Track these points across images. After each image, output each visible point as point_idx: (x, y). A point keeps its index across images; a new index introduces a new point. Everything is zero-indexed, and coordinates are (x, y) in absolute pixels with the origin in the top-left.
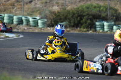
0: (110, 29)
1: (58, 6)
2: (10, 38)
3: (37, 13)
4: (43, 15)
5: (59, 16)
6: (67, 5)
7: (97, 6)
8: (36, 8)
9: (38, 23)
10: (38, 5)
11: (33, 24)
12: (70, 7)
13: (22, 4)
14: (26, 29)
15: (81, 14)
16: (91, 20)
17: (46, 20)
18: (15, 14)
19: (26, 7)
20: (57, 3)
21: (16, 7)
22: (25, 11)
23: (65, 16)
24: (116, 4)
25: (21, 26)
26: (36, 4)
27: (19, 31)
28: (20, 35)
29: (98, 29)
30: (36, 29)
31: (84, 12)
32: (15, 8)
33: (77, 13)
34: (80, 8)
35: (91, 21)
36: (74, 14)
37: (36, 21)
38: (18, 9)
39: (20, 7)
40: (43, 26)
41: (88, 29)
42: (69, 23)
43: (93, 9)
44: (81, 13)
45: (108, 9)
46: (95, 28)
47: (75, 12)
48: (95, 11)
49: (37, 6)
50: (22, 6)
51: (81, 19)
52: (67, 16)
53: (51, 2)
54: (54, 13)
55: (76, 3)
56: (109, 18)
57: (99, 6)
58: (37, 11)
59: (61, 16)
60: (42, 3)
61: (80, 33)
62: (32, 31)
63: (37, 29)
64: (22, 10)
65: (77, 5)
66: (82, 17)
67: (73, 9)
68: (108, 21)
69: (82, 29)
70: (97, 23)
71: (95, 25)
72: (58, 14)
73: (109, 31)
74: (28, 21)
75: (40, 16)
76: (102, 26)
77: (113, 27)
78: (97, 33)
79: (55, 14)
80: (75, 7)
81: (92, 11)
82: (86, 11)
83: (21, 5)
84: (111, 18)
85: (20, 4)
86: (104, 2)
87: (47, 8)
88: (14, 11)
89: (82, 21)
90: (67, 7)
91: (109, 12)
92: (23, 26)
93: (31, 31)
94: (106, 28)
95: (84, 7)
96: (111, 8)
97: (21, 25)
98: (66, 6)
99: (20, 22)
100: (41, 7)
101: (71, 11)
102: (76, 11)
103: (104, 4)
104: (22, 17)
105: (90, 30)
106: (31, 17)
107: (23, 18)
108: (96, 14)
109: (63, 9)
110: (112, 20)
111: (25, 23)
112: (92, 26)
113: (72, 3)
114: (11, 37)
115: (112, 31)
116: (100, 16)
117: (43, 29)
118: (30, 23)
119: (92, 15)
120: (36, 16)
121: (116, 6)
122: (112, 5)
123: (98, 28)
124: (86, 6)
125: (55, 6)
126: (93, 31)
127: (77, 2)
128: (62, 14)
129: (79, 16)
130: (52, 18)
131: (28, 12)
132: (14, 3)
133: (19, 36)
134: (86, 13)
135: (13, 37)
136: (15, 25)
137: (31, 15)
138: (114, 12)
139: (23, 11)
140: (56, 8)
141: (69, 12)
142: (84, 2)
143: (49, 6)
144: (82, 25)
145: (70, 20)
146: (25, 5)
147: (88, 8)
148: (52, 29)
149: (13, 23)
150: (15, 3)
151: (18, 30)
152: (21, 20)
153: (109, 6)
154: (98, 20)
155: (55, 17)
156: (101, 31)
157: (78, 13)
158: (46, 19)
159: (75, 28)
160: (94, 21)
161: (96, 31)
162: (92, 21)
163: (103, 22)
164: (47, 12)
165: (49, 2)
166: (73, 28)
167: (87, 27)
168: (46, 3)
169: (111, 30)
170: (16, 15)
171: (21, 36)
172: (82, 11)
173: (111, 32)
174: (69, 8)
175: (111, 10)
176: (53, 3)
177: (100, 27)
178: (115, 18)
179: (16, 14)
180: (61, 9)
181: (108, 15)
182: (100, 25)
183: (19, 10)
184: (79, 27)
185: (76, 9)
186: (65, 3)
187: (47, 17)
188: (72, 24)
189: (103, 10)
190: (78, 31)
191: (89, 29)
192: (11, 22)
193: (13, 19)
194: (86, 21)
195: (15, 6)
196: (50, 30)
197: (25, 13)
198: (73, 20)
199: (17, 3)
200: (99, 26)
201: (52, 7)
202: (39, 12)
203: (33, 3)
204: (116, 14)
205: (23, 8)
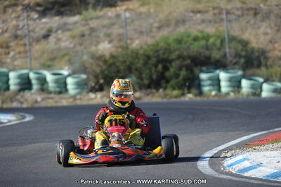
0: (234, 87)
1: (110, 42)
2: (3, 123)
3: (64, 61)
4: (77, 65)
5: (113, 64)
6: (131, 39)
7: (200, 35)
8: (59, 49)
9: (65, 84)
10: (65, 41)
11: (54, 87)
12: (137, 42)
13: (27, 42)
14: (39, 99)
15: (165, 56)
16: (189, 68)
17: (84, 76)
18: (11, 67)
19: (37, 48)
20: (108, 35)
21: (13, 50)
22: (36, 59)
23: (128, 63)
24: (243, 30)
25: (27, 94)
26: (59, 40)
27: (25, 106)
28: (27, 115)
29: (206, 89)
30: (61, 98)
31: (171, 52)
32: (12, 53)
33: (156, 54)
34: (162, 44)
35: (189, 72)
36: (148, 57)
37: (63, 80)
38: (17, 56)
39: (22, 49)
40: (78, 91)
41: (183, 90)
42: (138, 81)
43: (192, 44)
44: (164, 54)
45: (227, 40)
46: (199, 86)
47: (151, 53)
48: (196, 48)
49: (63, 44)
50: (28, 47)
51: (166, 69)
52: (132, 63)
53: (94, 34)
54: (103, 58)
55: (151, 31)
56: (231, 61)
57: (205, 34)
58: (64, 56)
59: (118, 64)
60: (73, 37)
61: (165, 100)
62: (54, 105)
63: (65, 99)
64: (27, 57)
65: (153, 37)
66: (168, 65)
67: (145, 47)
68: (228, 68)
69: (169, 91)
70: (203, 76)
71: (200, 80)
72: (111, 61)
73: (233, 91)
74: (43, 81)
75: (69, 69)
76: (216, 82)
77: (240, 82)
78: (205, 99)
79: (105, 62)
80: (150, 41)
81: (189, 48)
82: (175, 50)
83: (25, 45)
84: (234, 61)
85: (22, 42)
86: (217, 25)
87: (85, 48)
88: (8, 60)
89: (167, 74)
90: (131, 44)
91: (230, 48)
92: (31, 94)
93: (50, 103)
94: (225, 86)
95: (171, 40)
96: (232, 39)
97: (26, 91)
98: (129, 41)
99: (24, 84)
100: (72, 45)
101: (142, 52)
102: (151, 50)
103: (217, 29)
104: (28, 74)
105: (189, 92)
106: (49, 71)
107: (32, 76)
108: (200, 54)
109: (122, 47)
110: (237, 67)
111: (35, 87)
112: (192, 83)
113: (141, 33)
114: (5, 121)
115: (239, 92)
116: (209, 58)
117: (78, 97)
118: (48, 87)
119: (190, 57)
120: (62, 69)
121: (243, 33)
122: (236, 32)
123: (205, 86)
124: (175, 37)
125: (104, 42)
126: (196, 95)
127: (154, 30)
128: (121, 59)
129: (159, 61)
130: (98, 70)
131: (42, 61)
132: (7, 43)
133: (24, 117)
134: (177, 53)
135: (10, 121)
136: (14, 92)
137: (48, 67)
138: (240, 47)
139: (31, 60)
140: (105, 48)
141: (136, 55)
142: (170, 29)
143: (91, 44)
144: (168, 82)
145: (140, 74)
146: (34, 44)
147: (179, 41)
148: (99, 95)
149: (8, 88)
150: (11, 42)
151: (22, 103)
152: (26, 81)
153: (228, 36)
154: (204, 68)
155: (105, 67)
156: (213, 93)
157: (158, 56)
158: (85, 73)
159: (154, 91)
160: (196, 70)
161: (201, 93)
162: (192, 72)
163: (218, 71)
164: (85, 57)
165: (90, 35)
166: (149, 91)
167: (181, 87)
168: (83, 36)
169: (236, 89)
170: (13, 70)
171: (29, 118)
172: (166, 49)
173: (237, 95)
174: (136, 44)
175: (233, 44)
176: (98, 37)
177: (210, 85)
178: (243, 60)
179: (15, 66)
180: (117, 47)
181: (228, 55)
182: (210, 79)
183: (20, 58)
184: (161, 87)
185: (153, 45)
186: (127, 34)
187: (86, 68)
188: (146, 82)
189: (214, 44)
190: (160, 96)
191: (186, 91)
192: (5, 86)
193: (8, 80)
194: (178, 72)
195: (10, 49)
196: (96, 98)
197: (35, 64)
198: (148, 71)
199: (16, 42)
200: (209, 82)
201: (96, 45)
202: (67, 58)
203: (52, 39)
204: (246, 51)
205: (30, 51)
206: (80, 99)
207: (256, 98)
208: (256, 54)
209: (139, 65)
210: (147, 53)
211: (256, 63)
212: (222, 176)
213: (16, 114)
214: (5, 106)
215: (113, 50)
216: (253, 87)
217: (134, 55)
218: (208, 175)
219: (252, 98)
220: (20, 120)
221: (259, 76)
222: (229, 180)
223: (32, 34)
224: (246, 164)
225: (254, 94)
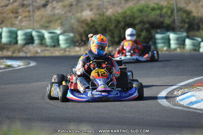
0: (180, 44)
1: (91, 10)
2: (14, 67)
3: (57, 24)
4: (67, 27)
5: (93, 26)
6: (106, 8)
7: (156, 6)
8: (54, 15)
9: (58, 40)
10: (58, 9)
11: (51, 42)
12: (110, 10)
13: (31, 10)
14: (39, 51)
15: (131, 21)
16: (148, 30)
17: (72, 35)
18: (19, 27)
19: (38, 13)
20: (90, 5)
21: (21, 15)
22: (37, 21)
23: (104, 26)
25: (30, 47)
26: (54, 8)
27: (29, 55)
28: (31, 62)
29: (160, 46)
30: (56, 50)
31: (135, 18)
32: (20, 17)
33: (124, 20)
34: (128, 13)
35: (148, 33)
36: (119, 22)
37: (56, 37)
38: (24, 19)
39: (27, 14)
40: (67, 45)
42: (111, 39)
43: (150, 13)
44: (130, 19)
45: (175, 11)
46: (155, 44)
47: (121, 19)
48: (153, 16)
49: (57, 11)
50: (31, 13)
52: (106, 26)
53: (79, 4)
54: (86, 22)
55: (120, 3)
56: (178, 26)
57: (160, 6)
58: (57, 20)
59: (96, 26)
60: (64, 6)
62: (50, 55)
63: (58, 51)
64: (31, 20)
65: (122, 7)
67: (116, 14)
68: (176, 30)
70: (158, 36)
71: (155, 39)
72: (92, 24)
73: (178, 47)
74: (42, 38)
75: (61, 29)
76: (167, 41)
77: (184, 41)
79: (87, 24)
80: (120, 10)
81: (148, 15)
82: (140, 16)
83: (29, 11)
84: (181, 25)
85: (27, 9)
87: (73, 14)
88: (17, 22)
90: (107, 11)
91: (177, 16)
92: (34, 47)
93: (47, 54)
94: (173, 44)
95: (135, 10)
96: (180, 10)
97: (30, 45)
98: (104, 10)
99: (29, 39)
100: (63, 12)
101: (113, 18)
102: (121, 16)
103: (168, 2)
104: (31, 33)
106: (46, 30)
107: (34, 34)
108: (156, 20)
109: (100, 14)
110: (182, 30)
111: (37, 41)
113: (114, 4)
114: (16, 66)
115: (184, 48)
116: (162, 23)
117: (67, 49)
118: (45, 42)
119: (148, 22)
120: (56, 29)
121: (188, 6)
122: (182, 5)
123: (160, 43)
124: (138, 7)
125: (86, 10)
127: (123, 2)
128: (99, 23)
130: (82, 30)
131: (42, 23)
132: (17, 9)
133: (29, 64)
134: (139, 19)
135: (19, 66)
136: (21, 45)
137: (46, 28)
138: (185, 16)
139: (34, 22)
140: (87, 14)
141: (109, 20)
143: (77, 11)
145: (113, 34)
146: (36, 11)
147: (141, 11)
148: (82, 49)
149: (16, 42)
150: (19, 9)
151: (26, 53)
152: (29, 37)
153: (177, 7)
154: (159, 31)
155: (87, 28)
156: (165, 49)
157: (126, 21)
158: (73, 32)
160: (153, 32)
161: (155, 49)
162: (150, 33)
163: (168, 33)
164: (73, 21)
165: (76, 5)
168: (71, 5)
169: (182, 46)
170: (21, 29)
171: (33, 64)
172: (131, 16)
173: (182, 50)
174: (109, 12)
175: (180, 13)
176: (82, 6)
177: (163, 43)
178: (187, 25)
179: (22, 26)
180: (96, 14)
181: (176, 21)
182: (162, 38)
183: (26, 20)
185: (122, 13)
186: (103, 5)
187: (73, 29)
188: (117, 40)
189: (166, 13)
192: (14, 41)
193: (17, 36)
194: (140, 33)
195: (19, 14)
196: (80, 50)
197: (37, 25)
198: (118, 32)
199: (23, 9)
200: (162, 41)
201: (81, 13)
202: (59, 21)
203: (49, 8)
204: (189, 18)
205: (33, 16)
206: (69, 51)
207: (197, 52)
208: (197, 21)
209: (112, 27)
210: (117, 19)
211: (196, 27)
212: (176, 107)
213: (23, 60)
214: (15, 55)
215: (93, 17)
216: (194, 45)
217: (108, 20)
218: (166, 107)
219: (193, 52)
220: (26, 65)
221: (198, 37)
222: (182, 110)
223: (35, 4)
224: (193, 99)
225: (195, 50)
